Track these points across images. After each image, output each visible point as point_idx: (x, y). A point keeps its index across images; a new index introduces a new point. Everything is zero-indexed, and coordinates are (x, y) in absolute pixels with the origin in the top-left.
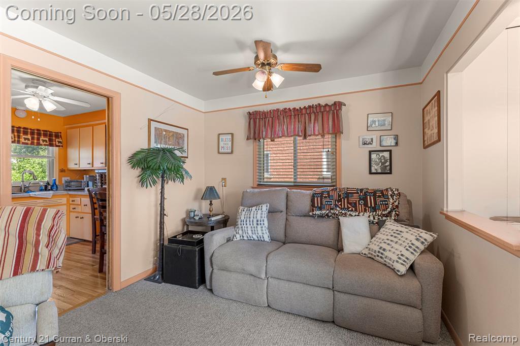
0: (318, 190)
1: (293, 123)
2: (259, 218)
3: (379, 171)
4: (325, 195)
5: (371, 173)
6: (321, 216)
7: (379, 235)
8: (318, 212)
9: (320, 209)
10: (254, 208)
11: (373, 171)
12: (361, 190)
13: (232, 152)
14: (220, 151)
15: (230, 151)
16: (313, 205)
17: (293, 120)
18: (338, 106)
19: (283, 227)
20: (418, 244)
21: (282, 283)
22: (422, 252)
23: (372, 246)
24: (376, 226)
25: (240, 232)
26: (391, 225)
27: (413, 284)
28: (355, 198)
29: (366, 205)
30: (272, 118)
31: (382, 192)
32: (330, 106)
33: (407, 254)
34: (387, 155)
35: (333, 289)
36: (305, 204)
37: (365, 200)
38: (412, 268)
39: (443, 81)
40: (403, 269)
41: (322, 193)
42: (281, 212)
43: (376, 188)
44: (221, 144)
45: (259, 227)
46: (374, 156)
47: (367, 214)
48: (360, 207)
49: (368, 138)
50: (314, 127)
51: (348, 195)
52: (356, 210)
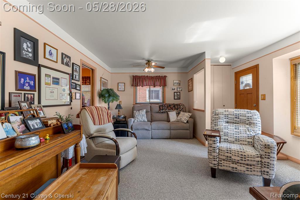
0: (161, 104)
1: (150, 81)
2: (143, 114)
3: (177, 98)
4: (163, 106)
5: (174, 99)
6: (162, 112)
7: (179, 115)
8: (162, 111)
9: (162, 110)
10: (141, 111)
11: (175, 98)
12: (173, 104)
13: (124, 91)
14: (119, 90)
15: (124, 90)
16: (160, 109)
17: (150, 80)
18: (165, 77)
19: (150, 117)
20: (188, 116)
21: (156, 131)
22: (190, 118)
23: (178, 118)
24: (178, 114)
25: (137, 119)
26: (182, 113)
27: (188, 125)
28: (172, 106)
29: (175, 108)
30: (142, 79)
31: (179, 104)
32: (163, 77)
33: (186, 118)
34: (179, 93)
35: (170, 129)
36: (158, 109)
37: (175, 107)
38: (187, 122)
39: (193, 76)
40: (186, 122)
41: (162, 105)
42: (149, 112)
43: (177, 103)
44: (119, 87)
45: (143, 117)
46: (175, 94)
47: (175, 111)
48: (173, 109)
49: (174, 88)
50: (158, 83)
51: (170, 105)
52: (173, 110)
